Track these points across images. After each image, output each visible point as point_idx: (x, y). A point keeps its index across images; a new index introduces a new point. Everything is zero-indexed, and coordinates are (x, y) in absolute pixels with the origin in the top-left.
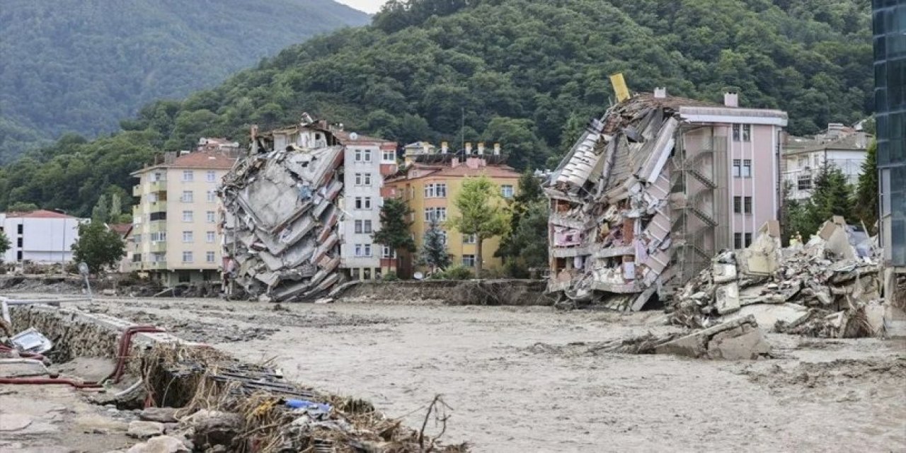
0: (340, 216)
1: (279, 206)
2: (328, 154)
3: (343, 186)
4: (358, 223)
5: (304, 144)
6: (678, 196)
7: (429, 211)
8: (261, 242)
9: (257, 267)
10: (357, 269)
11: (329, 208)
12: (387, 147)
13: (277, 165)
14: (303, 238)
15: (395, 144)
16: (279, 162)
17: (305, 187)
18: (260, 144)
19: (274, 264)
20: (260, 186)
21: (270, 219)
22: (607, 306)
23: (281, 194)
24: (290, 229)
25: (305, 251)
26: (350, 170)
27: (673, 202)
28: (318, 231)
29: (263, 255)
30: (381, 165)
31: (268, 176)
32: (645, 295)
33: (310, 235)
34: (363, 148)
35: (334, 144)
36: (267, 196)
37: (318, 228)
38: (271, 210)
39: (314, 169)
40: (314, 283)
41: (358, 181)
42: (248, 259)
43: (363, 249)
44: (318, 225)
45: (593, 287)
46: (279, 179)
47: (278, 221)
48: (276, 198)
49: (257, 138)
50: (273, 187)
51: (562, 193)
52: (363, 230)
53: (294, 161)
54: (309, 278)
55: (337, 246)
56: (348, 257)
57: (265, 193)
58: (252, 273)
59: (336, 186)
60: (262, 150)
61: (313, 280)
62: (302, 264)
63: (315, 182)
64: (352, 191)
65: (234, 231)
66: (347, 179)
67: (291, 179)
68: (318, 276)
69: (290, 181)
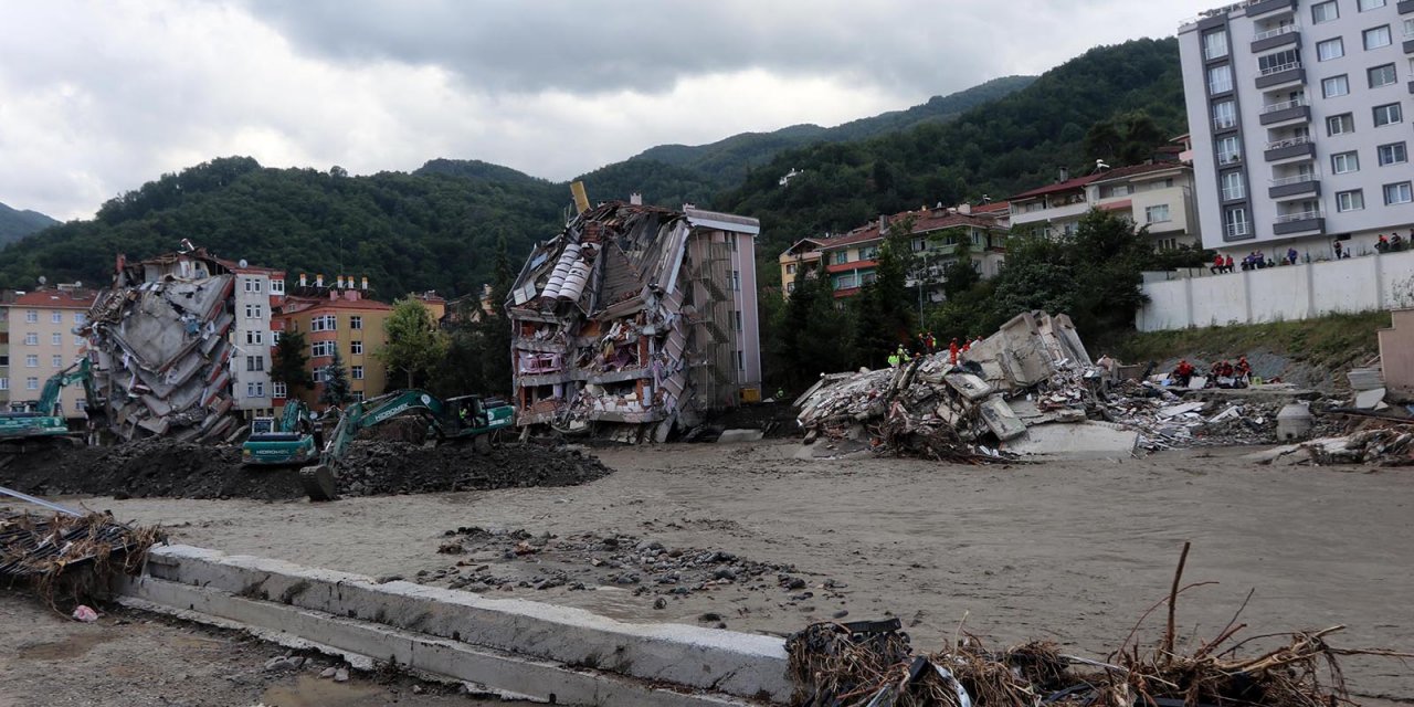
0: (232, 352)
1: (163, 342)
2: (215, 284)
3: (235, 319)
4: (250, 359)
5: (184, 274)
6: (689, 309)
7: (318, 346)
8: (144, 384)
9: (138, 413)
10: (250, 411)
11: (219, 344)
12: (277, 277)
13: (156, 297)
14: (191, 378)
15: (284, 273)
16: (158, 293)
17: (190, 321)
18: (128, 276)
19: (162, 409)
20: (138, 321)
21: (154, 357)
22: (612, 439)
23: (164, 328)
24: (177, 368)
25: (195, 392)
26: (241, 301)
27: (687, 316)
28: (207, 370)
29: (146, 398)
30: (271, 296)
31: (147, 309)
32: (667, 424)
33: (199, 375)
34: (252, 277)
35: (220, 273)
36: (148, 331)
37: (207, 366)
38: (153, 347)
39: (201, 299)
40: (205, 429)
41: (249, 313)
42: (126, 405)
43: (255, 387)
44: (207, 362)
45: (593, 418)
46: (161, 312)
47: (164, 360)
48: (158, 334)
49: (124, 269)
50: (154, 322)
51: (534, 312)
52: (255, 367)
53: (176, 292)
54: (199, 423)
55: (229, 385)
56: (241, 397)
57: (146, 329)
58: (133, 420)
59: (228, 319)
60: (130, 283)
61: (204, 425)
62: (190, 408)
63: (203, 315)
64: (244, 325)
65: (108, 372)
66: (237, 310)
67: (174, 312)
68: (209, 420)
69: (173, 313)
